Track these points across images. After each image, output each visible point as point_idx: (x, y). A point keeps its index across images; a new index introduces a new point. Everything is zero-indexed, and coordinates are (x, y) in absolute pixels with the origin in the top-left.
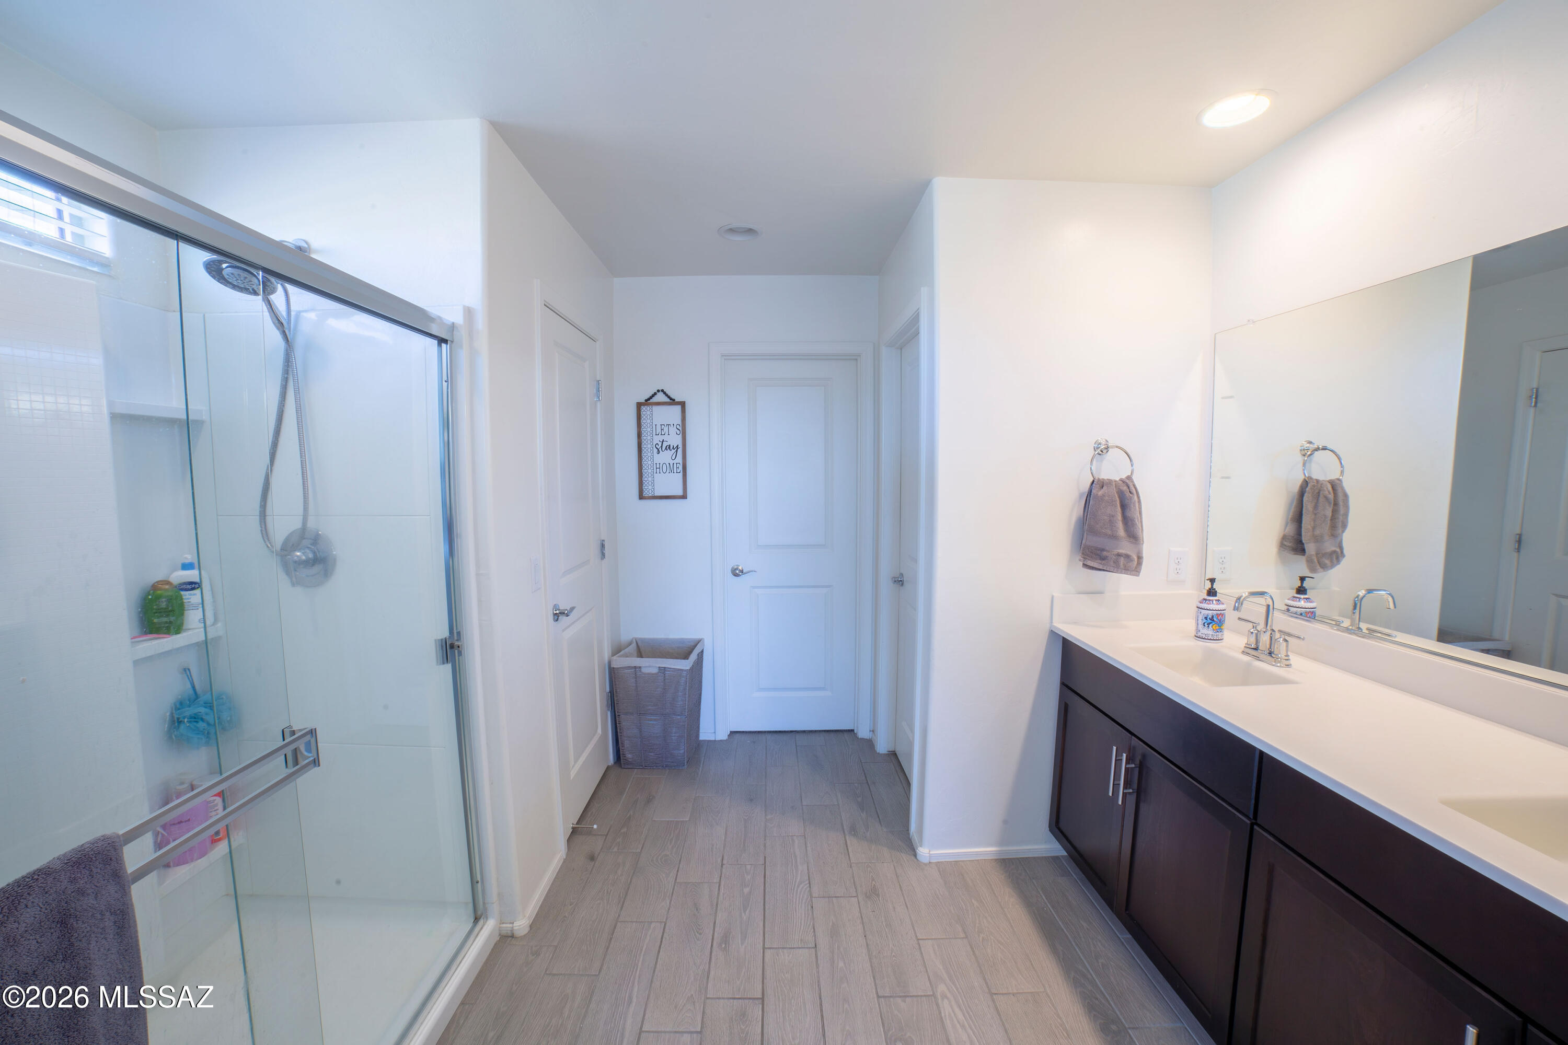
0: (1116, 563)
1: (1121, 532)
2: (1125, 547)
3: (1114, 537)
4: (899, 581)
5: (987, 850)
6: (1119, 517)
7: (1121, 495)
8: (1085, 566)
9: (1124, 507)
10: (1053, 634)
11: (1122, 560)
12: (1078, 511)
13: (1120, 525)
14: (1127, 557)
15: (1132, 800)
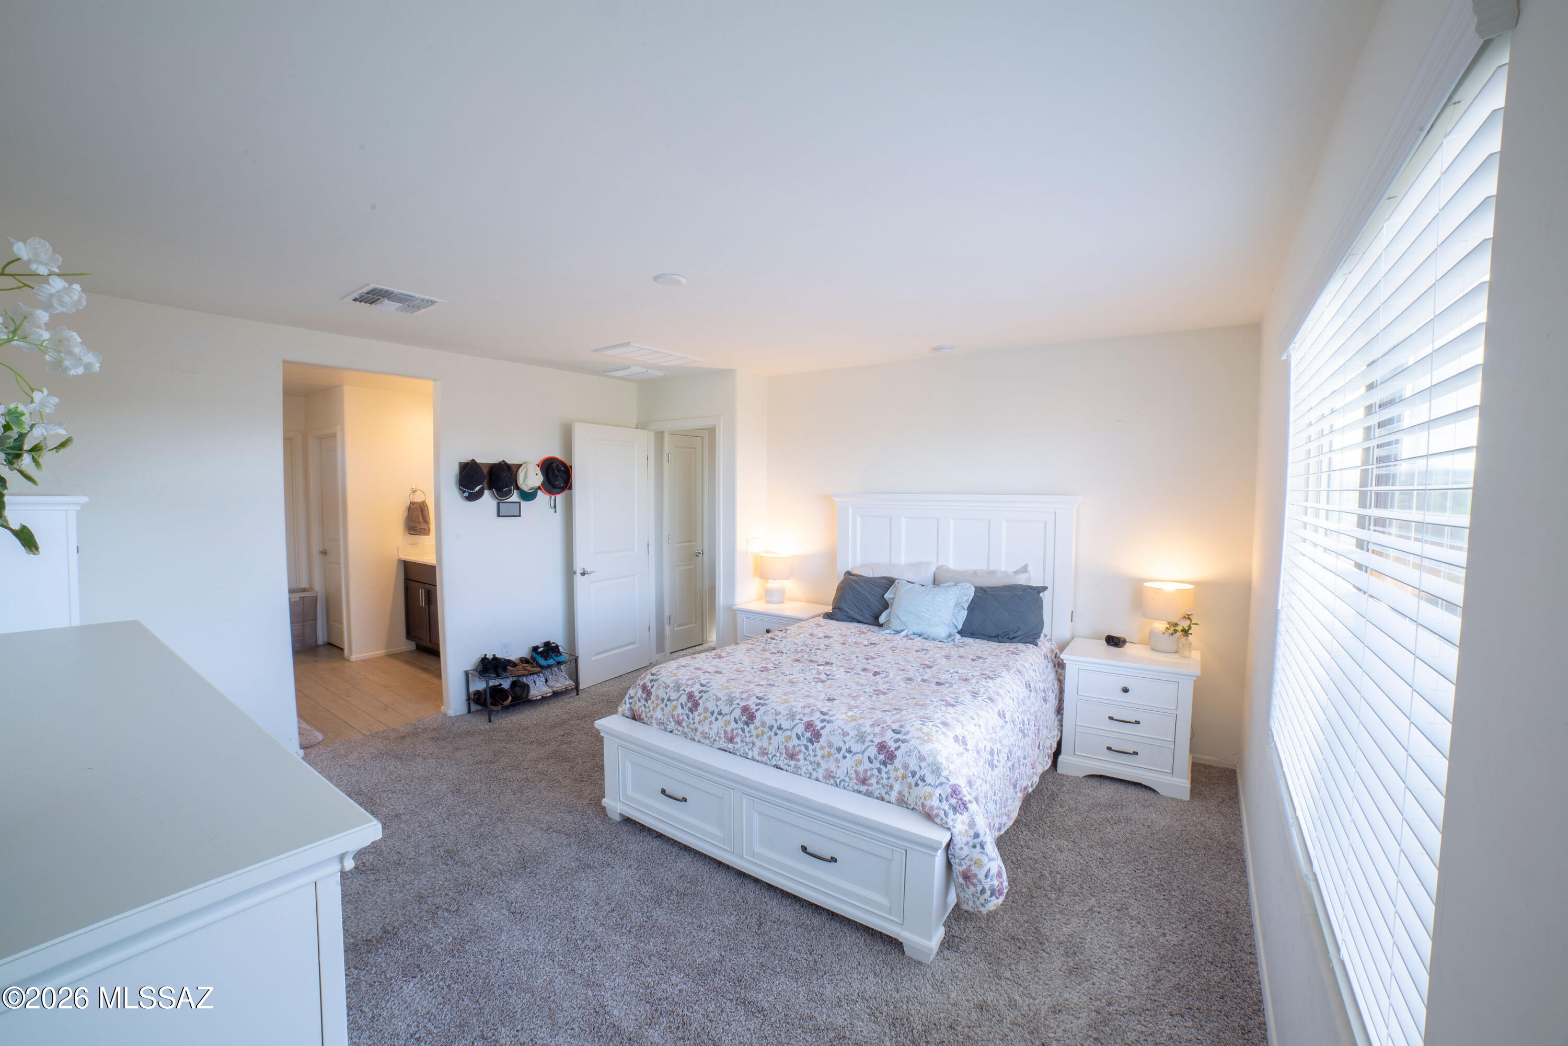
0: (421, 531)
1: (422, 520)
2: (423, 526)
3: (419, 522)
4: (324, 553)
5: (381, 652)
6: (421, 515)
7: (421, 507)
8: (410, 534)
9: (422, 511)
10: (400, 560)
11: (422, 530)
12: (406, 514)
13: (421, 518)
14: (424, 529)
15: (427, 606)
